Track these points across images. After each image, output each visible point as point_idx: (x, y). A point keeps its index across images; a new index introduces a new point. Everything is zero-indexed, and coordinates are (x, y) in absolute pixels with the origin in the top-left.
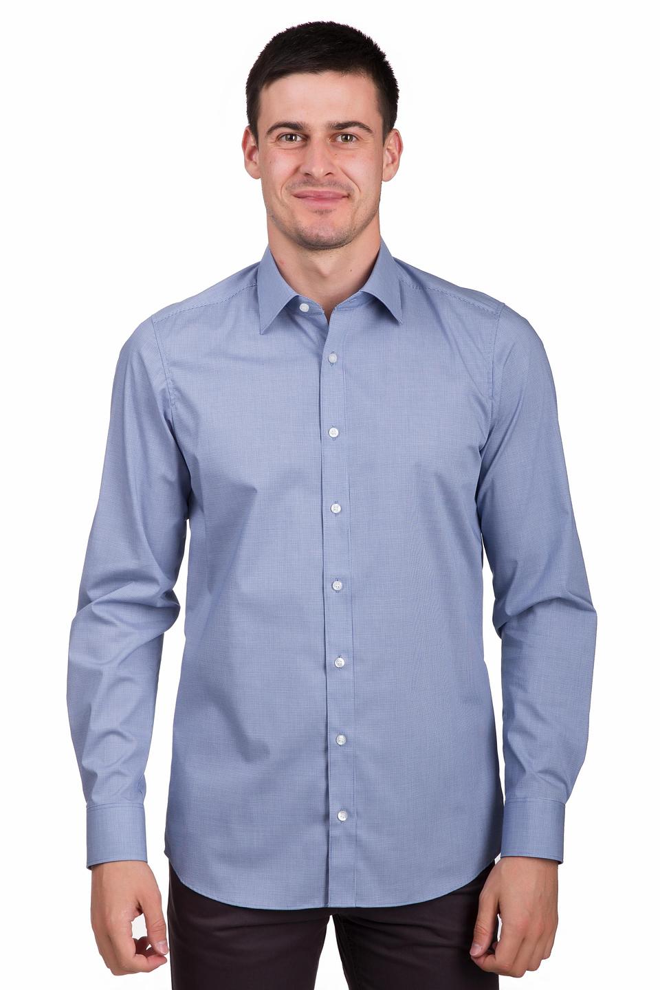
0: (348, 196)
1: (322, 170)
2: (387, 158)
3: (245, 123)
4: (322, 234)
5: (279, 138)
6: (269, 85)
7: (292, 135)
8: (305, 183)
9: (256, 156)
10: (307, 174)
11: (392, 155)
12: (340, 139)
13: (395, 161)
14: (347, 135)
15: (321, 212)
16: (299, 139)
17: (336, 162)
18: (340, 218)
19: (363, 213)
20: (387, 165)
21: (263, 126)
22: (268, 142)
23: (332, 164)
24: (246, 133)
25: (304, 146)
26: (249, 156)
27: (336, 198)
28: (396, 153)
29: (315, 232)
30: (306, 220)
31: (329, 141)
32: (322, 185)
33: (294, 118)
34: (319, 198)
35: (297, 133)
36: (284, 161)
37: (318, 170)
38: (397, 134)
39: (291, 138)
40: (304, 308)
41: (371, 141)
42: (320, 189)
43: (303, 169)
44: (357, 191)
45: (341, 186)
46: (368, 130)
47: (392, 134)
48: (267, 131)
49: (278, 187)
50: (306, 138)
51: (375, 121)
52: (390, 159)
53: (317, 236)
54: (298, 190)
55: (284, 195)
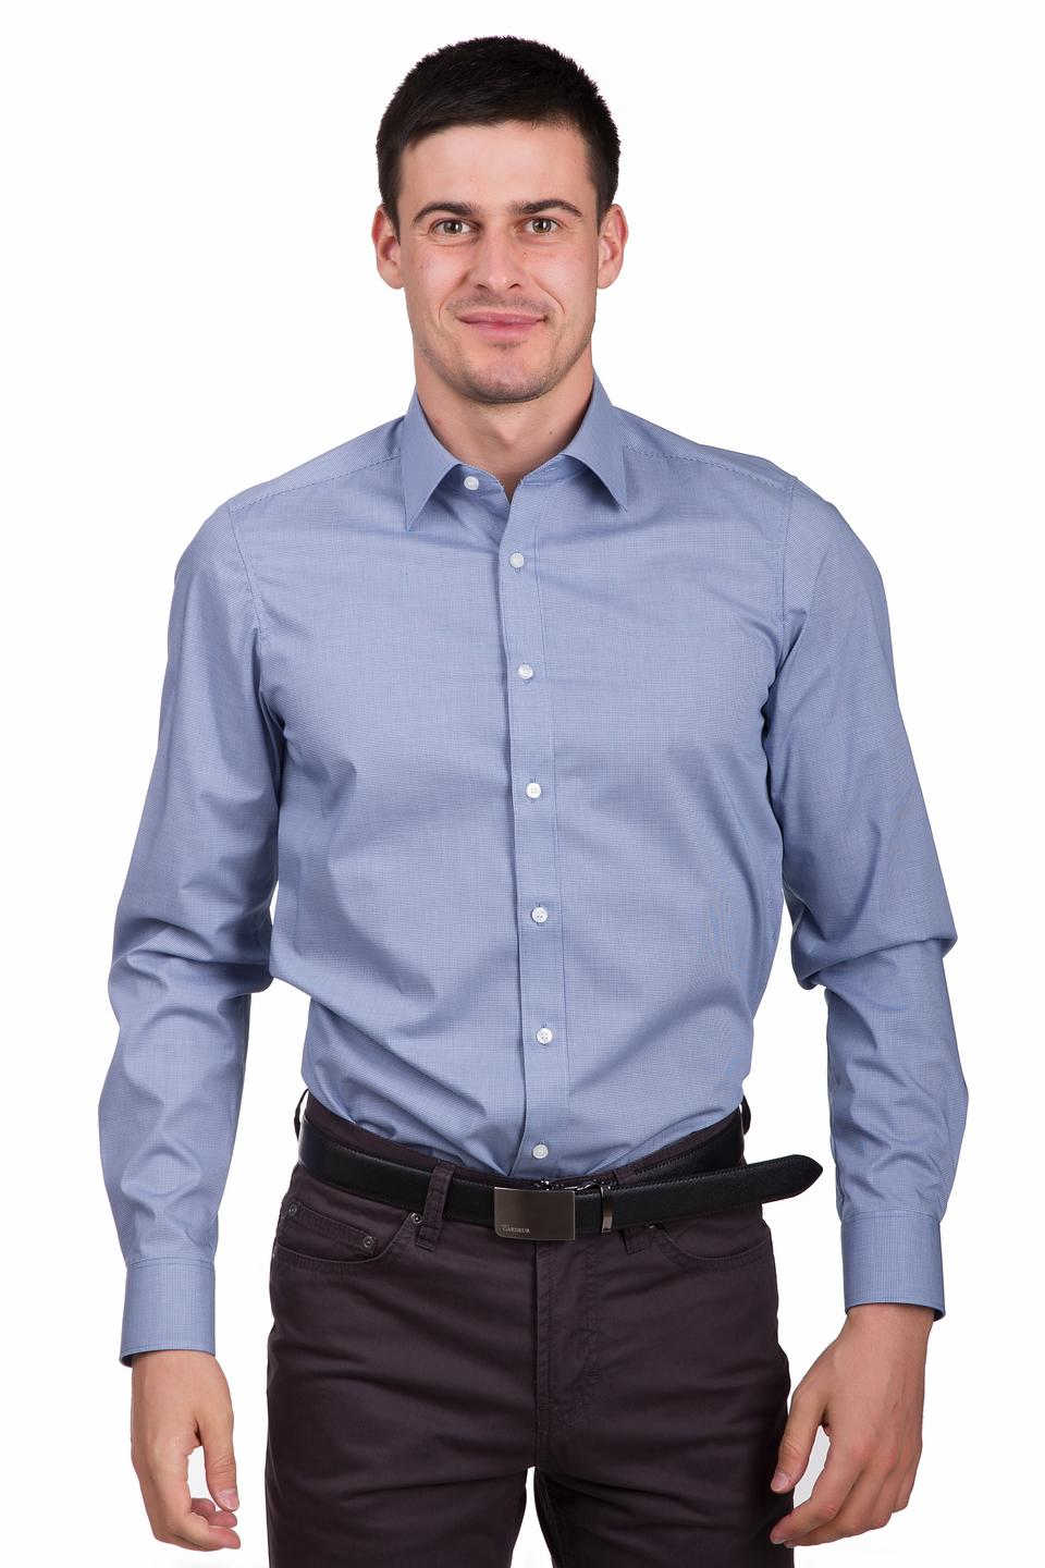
0: (545, 319)
1: (504, 280)
2: (604, 251)
3: (377, 199)
4: (506, 380)
5: (434, 227)
6: (414, 146)
7: (454, 222)
8: (478, 300)
9: (395, 252)
10: (481, 287)
11: (611, 244)
12: (530, 228)
13: (616, 254)
14: (541, 220)
15: (504, 346)
16: (465, 228)
17: (527, 268)
18: (534, 355)
19: (568, 344)
20: (605, 263)
21: (407, 207)
22: (416, 235)
23: (519, 270)
24: (379, 216)
25: (475, 241)
26: (384, 252)
27: (524, 324)
28: (618, 243)
29: (495, 377)
30: (481, 360)
31: (513, 231)
32: (503, 303)
33: (458, 196)
34: (501, 323)
35: (459, 218)
36: (443, 265)
37: (498, 280)
38: (619, 213)
39: (452, 227)
40: (471, 483)
41: (579, 229)
42: (501, 311)
43: (476, 279)
44: (559, 310)
45: (534, 306)
46: (575, 212)
47: (611, 213)
48: (414, 216)
49: (434, 305)
50: (478, 227)
51: (585, 197)
52: (609, 252)
53: (499, 383)
54: (467, 312)
55: (444, 320)
